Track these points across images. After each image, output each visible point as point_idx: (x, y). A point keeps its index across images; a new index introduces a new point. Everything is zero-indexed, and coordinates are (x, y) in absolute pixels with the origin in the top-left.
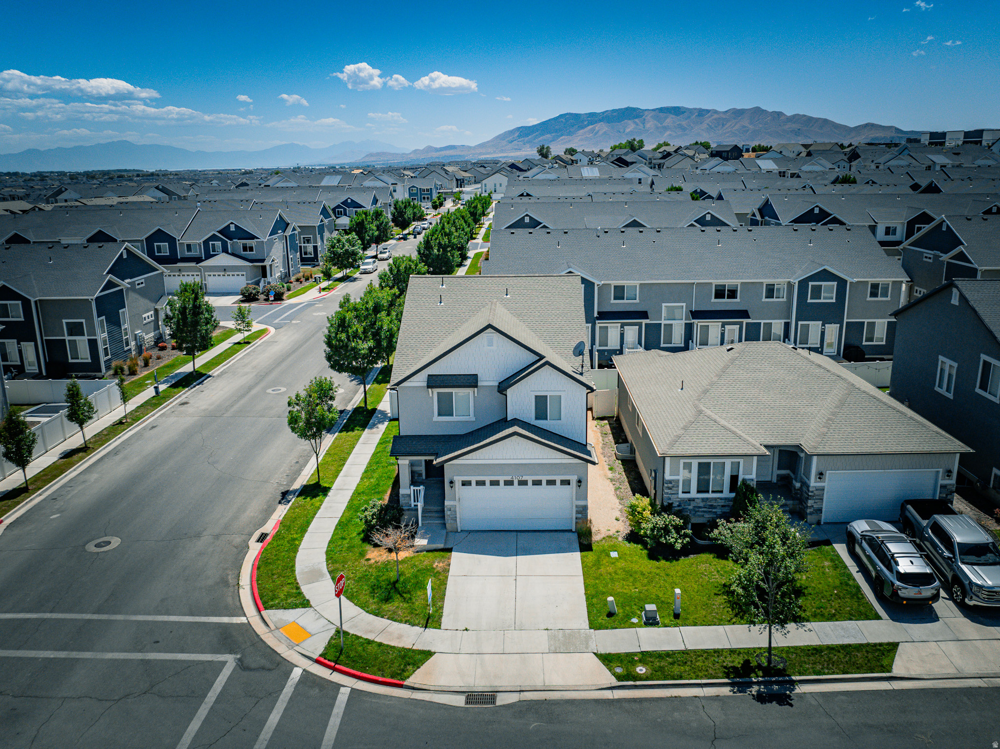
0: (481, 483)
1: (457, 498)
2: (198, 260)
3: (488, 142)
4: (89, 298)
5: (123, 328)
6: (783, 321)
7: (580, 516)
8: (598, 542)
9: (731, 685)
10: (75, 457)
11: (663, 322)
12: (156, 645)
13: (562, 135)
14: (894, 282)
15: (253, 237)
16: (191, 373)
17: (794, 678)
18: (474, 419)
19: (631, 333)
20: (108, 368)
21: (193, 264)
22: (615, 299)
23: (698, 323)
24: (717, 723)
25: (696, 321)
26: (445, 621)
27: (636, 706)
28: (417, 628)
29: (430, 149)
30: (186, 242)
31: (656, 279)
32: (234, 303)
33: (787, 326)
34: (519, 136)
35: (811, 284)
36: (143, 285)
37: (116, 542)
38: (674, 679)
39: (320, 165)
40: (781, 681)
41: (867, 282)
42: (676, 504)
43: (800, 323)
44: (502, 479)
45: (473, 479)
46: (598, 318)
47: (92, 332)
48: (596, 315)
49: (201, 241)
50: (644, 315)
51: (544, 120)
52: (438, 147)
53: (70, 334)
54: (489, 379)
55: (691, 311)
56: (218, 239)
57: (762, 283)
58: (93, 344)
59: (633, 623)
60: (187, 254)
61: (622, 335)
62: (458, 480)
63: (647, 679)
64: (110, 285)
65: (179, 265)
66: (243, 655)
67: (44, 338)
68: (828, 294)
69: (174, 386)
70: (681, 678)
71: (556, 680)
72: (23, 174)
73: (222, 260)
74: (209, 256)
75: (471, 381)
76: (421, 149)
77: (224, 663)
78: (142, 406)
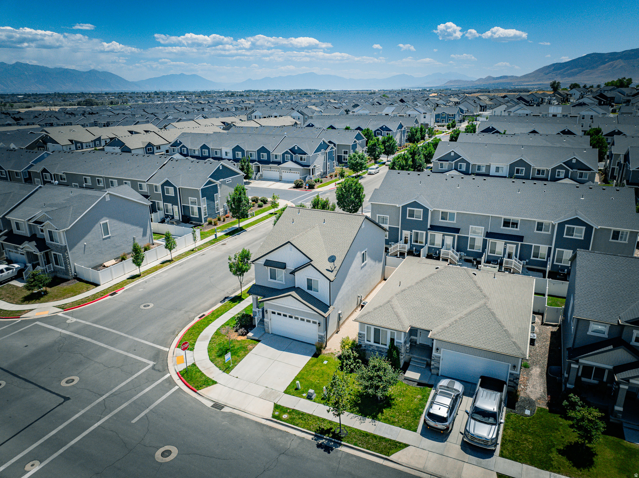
0: (279, 314)
1: (269, 318)
2: (279, 163)
3: (530, 74)
4: (198, 189)
5: (216, 202)
6: (547, 246)
7: (320, 340)
8: (324, 354)
9: (315, 436)
10: (165, 264)
11: (470, 236)
12: (134, 351)
13: (587, 69)
14: (631, 232)
15: (305, 154)
16: (238, 229)
17: (342, 443)
18: (284, 283)
19: (449, 240)
20: (206, 221)
21: (276, 165)
22: (442, 219)
23: (490, 240)
24: (291, 448)
25: (488, 239)
26: (233, 372)
27: (268, 429)
28: (221, 371)
29: (489, 78)
30: (275, 153)
31: (466, 211)
32: (290, 188)
33: (550, 249)
34: (554, 70)
35: (566, 226)
36: (231, 181)
37: (152, 305)
38: (294, 425)
39: (418, 88)
40: (336, 442)
41: (611, 230)
42: (363, 346)
43: (557, 249)
44: (288, 315)
45: (277, 312)
46: (429, 229)
47: (199, 204)
48: (429, 227)
49: (281, 154)
50: (457, 230)
51: (574, 58)
52: (495, 76)
53: (191, 204)
54: (291, 267)
55: (487, 232)
56: (289, 154)
57: (535, 221)
58: (199, 209)
59: (303, 396)
60: (275, 160)
61: (443, 241)
62: (270, 311)
63: (284, 421)
64: (210, 182)
65: (271, 165)
66: (157, 364)
67: (182, 204)
68: (579, 234)
69: (227, 234)
70: (297, 425)
71: (250, 409)
72: (261, 91)
73: (290, 164)
74: (284, 162)
75: (283, 266)
76: (484, 78)
77: (149, 364)
78: (206, 243)
